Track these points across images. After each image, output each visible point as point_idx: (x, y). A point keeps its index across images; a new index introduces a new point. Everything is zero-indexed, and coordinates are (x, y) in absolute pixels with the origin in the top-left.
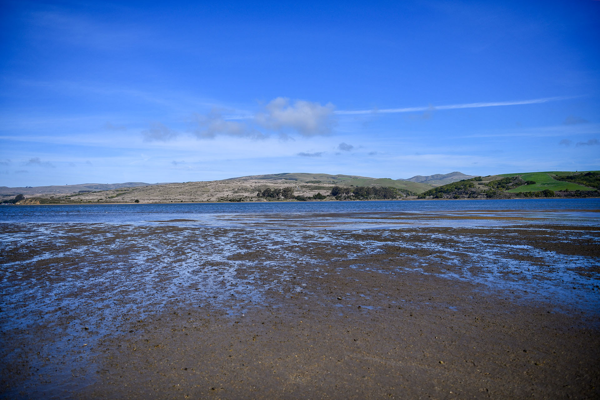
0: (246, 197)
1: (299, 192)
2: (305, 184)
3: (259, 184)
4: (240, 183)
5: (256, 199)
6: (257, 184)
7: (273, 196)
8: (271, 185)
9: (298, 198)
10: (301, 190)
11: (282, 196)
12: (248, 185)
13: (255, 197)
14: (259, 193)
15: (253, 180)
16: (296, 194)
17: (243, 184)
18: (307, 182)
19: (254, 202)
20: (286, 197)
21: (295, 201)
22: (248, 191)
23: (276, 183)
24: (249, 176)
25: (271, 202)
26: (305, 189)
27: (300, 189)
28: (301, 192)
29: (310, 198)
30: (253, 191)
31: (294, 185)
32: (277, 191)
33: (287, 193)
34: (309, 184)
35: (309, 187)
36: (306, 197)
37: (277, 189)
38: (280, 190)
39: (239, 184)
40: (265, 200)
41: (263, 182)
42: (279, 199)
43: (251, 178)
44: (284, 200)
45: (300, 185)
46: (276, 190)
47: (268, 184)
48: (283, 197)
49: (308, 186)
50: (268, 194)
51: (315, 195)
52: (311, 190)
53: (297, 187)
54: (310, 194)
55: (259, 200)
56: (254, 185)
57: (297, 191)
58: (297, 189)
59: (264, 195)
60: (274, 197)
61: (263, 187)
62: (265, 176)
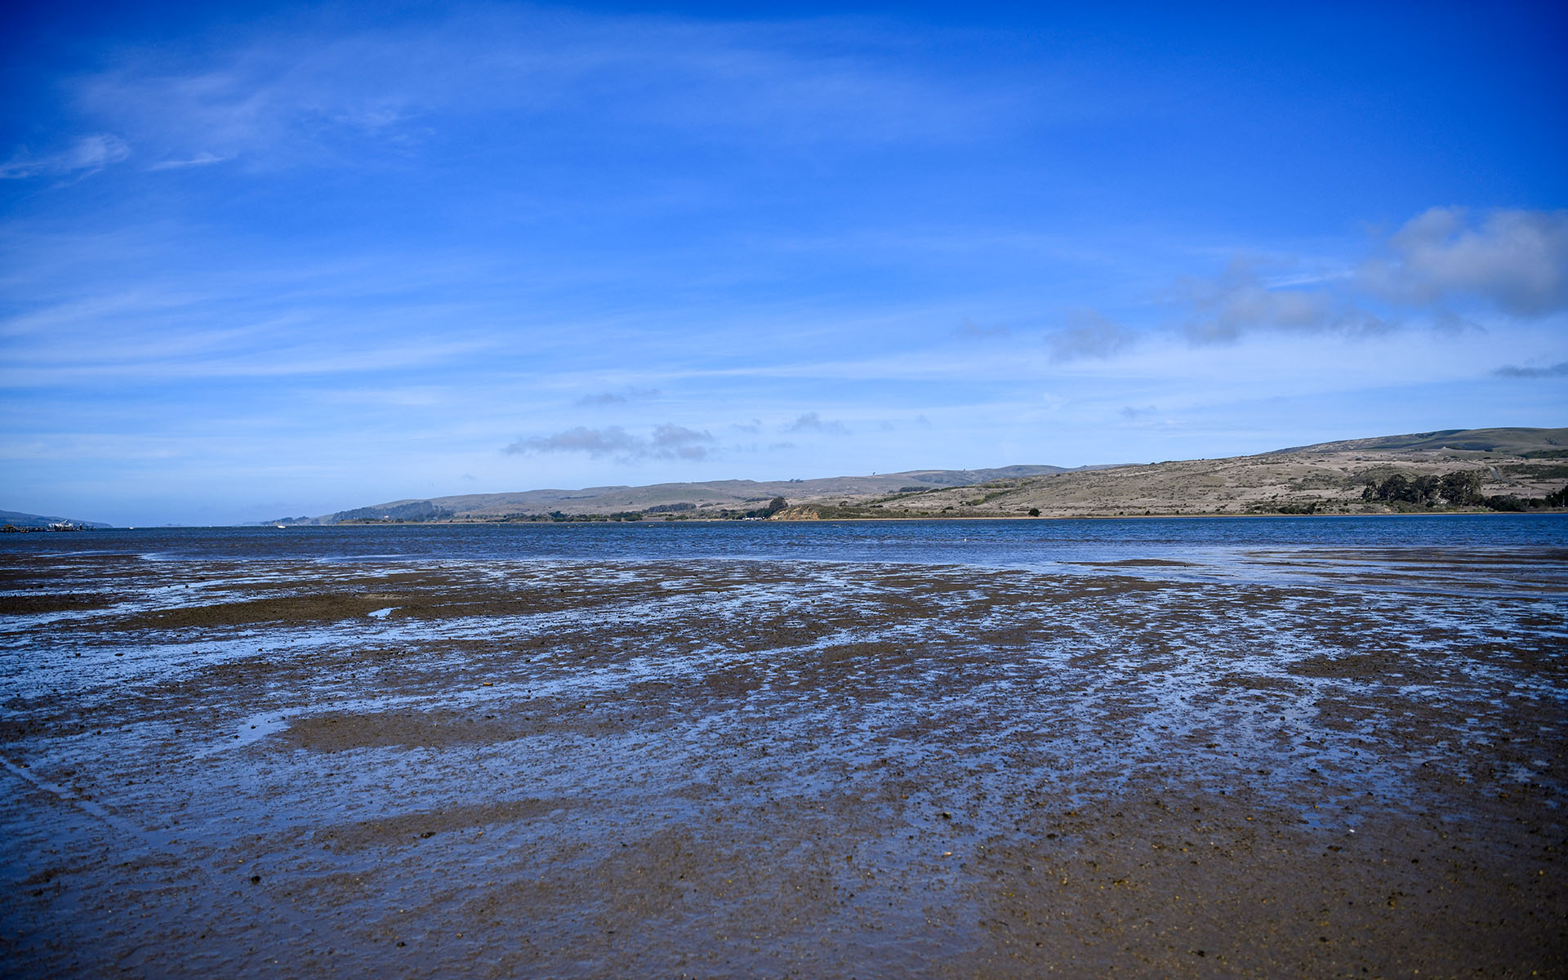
0: (1329, 500)
1: (1497, 487)
2: (1517, 462)
3: (1369, 465)
4: (1312, 460)
5: (1360, 507)
6: (1363, 464)
7: (1413, 497)
8: (1406, 465)
9: (1496, 503)
10: (1505, 479)
11: (1442, 496)
12: (1336, 468)
13: (1354, 501)
14: (1367, 489)
15: (1350, 453)
16: (1487, 491)
17: (1319, 465)
18: (1526, 456)
19: (1353, 514)
20: (1454, 500)
21: (1486, 511)
22: (1336, 484)
23: (1422, 461)
24: (1339, 442)
25: (1407, 514)
26: (1517, 476)
27: (1500, 475)
28: (1505, 485)
29: (1534, 503)
30: (1350, 483)
31: (1482, 464)
32: (1426, 483)
33: (1457, 488)
34: (1532, 461)
35: (1531, 469)
36: (1523, 500)
37: (1424, 478)
38: (1435, 479)
39: (1308, 464)
40: (1387, 510)
41: (1379, 459)
42: (1430, 505)
43: (1344, 446)
44: (1448, 509)
45: (1504, 463)
46: (1420, 481)
47: (1398, 463)
48: (1444, 501)
49: (1530, 467)
50: (1396, 490)
51: (1554, 494)
52: (1537, 478)
53: (1493, 469)
54: (1536, 491)
55: (1367, 509)
56: (1352, 466)
57: (1493, 483)
58: (1490, 477)
59: (1383, 494)
60: (1414, 500)
61: (1380, 473)
62: (1387, 439)
